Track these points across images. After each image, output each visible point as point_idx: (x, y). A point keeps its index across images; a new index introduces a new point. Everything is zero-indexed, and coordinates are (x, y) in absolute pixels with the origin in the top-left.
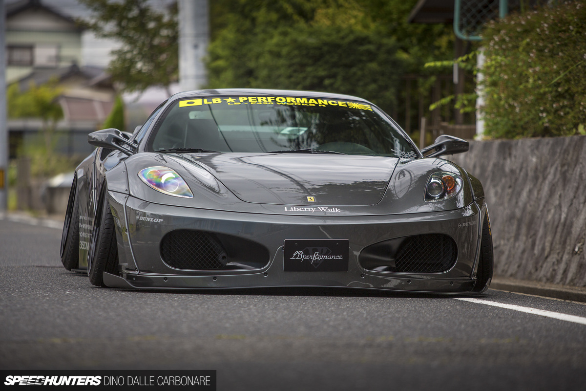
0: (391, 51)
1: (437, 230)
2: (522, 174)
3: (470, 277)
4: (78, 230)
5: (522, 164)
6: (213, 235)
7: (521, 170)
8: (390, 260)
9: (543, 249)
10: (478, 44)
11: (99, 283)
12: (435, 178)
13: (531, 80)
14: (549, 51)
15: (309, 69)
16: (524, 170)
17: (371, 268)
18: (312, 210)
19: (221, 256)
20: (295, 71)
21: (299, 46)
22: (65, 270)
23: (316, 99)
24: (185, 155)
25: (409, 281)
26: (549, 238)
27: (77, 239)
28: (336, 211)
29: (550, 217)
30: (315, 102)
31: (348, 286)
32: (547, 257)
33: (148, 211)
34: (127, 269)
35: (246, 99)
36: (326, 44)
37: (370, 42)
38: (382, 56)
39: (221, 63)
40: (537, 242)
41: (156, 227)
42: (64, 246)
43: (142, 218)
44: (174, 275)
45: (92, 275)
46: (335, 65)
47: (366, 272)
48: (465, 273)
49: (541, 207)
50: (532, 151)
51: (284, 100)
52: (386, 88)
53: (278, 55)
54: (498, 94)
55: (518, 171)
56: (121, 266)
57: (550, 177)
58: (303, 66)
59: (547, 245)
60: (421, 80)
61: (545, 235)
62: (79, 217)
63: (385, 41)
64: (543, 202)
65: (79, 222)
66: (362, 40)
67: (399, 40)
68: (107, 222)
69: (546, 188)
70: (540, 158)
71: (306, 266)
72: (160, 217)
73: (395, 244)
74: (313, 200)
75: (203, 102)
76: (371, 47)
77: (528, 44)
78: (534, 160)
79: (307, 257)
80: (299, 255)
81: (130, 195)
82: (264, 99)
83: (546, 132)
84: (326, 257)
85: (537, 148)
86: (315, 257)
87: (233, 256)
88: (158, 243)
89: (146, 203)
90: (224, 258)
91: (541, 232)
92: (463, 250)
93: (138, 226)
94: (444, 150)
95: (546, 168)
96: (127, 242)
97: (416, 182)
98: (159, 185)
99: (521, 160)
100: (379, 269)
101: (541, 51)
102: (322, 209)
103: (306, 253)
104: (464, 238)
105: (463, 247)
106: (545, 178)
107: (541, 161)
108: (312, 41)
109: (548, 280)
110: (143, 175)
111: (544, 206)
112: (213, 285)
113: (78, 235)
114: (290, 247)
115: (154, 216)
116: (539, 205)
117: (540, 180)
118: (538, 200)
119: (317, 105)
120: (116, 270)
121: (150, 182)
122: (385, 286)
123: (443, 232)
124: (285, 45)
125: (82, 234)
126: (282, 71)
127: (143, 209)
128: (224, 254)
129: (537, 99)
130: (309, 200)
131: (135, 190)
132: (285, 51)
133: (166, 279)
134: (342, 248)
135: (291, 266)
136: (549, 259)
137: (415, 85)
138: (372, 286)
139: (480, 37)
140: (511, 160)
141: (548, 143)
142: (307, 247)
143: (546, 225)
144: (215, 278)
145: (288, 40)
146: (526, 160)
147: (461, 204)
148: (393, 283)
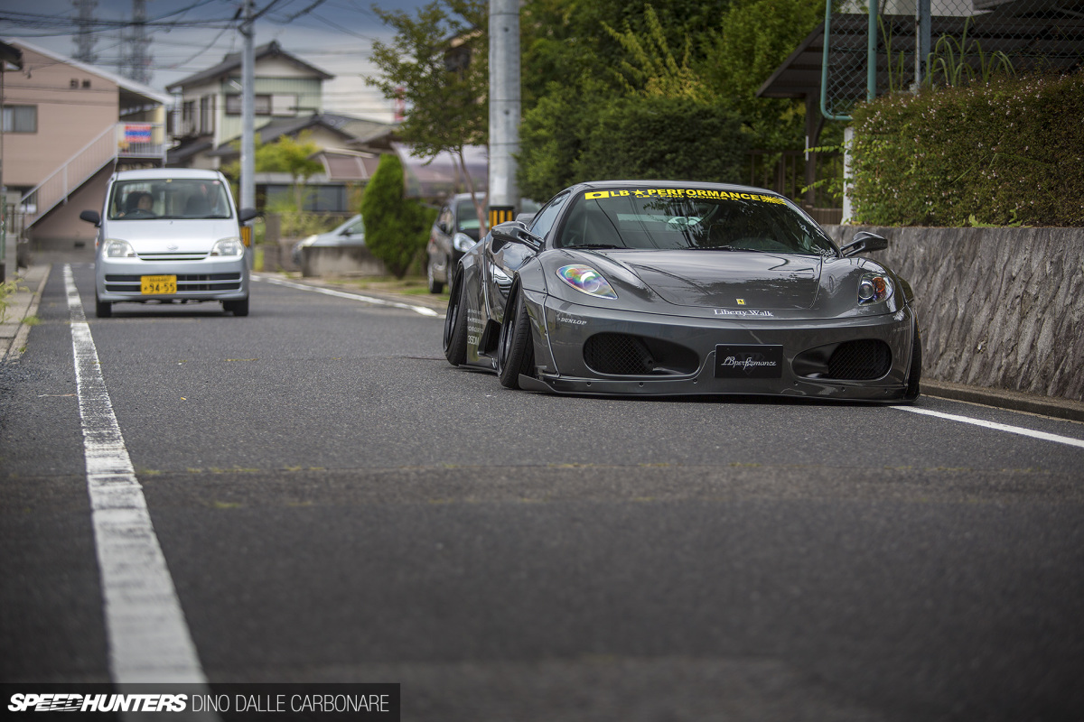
0: (735, 126)
1: (870, 336)
2: (906, 264)
3: (903, 383)
4: (466, 324)
5: (907, 253)
6: (640, 339)
7: (905, 261)
8: (822, 365)
9: (937, 346)
10: (846, 124)
11: (512, 384)
12: (866, 280)
13: (913, 167)
14: (935, 137)
15: (650, 143)
16: (909, 260)
17: (805, 375)
18: (743, 315)
19: (647, 360)
20: (635, 145)
21: (637, 118)
22: (448, 363)
23: (728, 192)
24: (597, 251)
25: (843, 388)
26: (944, 334)
27: (465, 334)
28: (768, 315)
29: (944, 311)
30: (726, 195)
31: (782, 394)
32: (942, 355)
33: (569, 312)
34: (544, 372)
35: (654, 191)
36: (667, 117)
37: (713, 116)
38: (726, 131)
39: (542, 132)
40: (930, 338)
41: (576, 328)
42: (448, 340)
43: (563, 320)
44: (597, 380)
45: (504, 377)
46: (677, 139)
47: (801, 379)
48: (898, 380)
49: (933, 301)
50: (920, 241)
51: (694, 193)
52: (730, 164)
53: (616, 128)
54: (873, 179)
55: (902, 261)
56: (537, 369)
57: (943, 270)
58: (643, 139)
59: (942, 341)
60: (766, 155)
61: (939, 331)
62: (467, 310)
63: (729, 114)
64: (934, 296)
65: (467, 316)
66: (705, 114)
67: (743, 114)
68: (522, 322)
69: (938, 282)
70: (929, 249)
71: (738, 372)
72: (583, 318)
73: (828, 351)
74: (743, 303)
75: (610, 194)
76: (715, 120)
77: (909, 128)
78: (922, 250)
79: (739, 363)
80: (731, 361)
81: (548, 294)
82: (674, 191)
83: (929, 221)
84: (760, 364)
85: (925, 238)
86: (747, 363)
87: (659, 361)
88: (582, 345)
89: (567, 304)
90: (650, 362)
91: (934, 327)
92: (897, 356)
93: (557, 326)
94: (863, 247)
95: (937, 260)
96: (545, 343)
97: (839, 287)
98: (578, 285)
99: (905, 250)
100: (813, 376)
101: (925, 136)
102: (754, 314)
103: (737, 359)
104: (897, 341)
105: (896, 351)
106: (936, 271)
107: (930, 253)
108: (653, 113)
109: (944, 378)
110: (562, 274)
111: (936, 300)
112: (640, 391)
113: (466, 329)
114: (722, 353)
115: (575, 317)
116: (930, 299)
117: (930, 272)
118: (929, 293)
119: (729, 199)
120: (532, 372)
121: (569, 281)
122: (820, 393)
123: (875, 337)
124: (624, 117)
125: (471, 329)
126: (620, 144)
127: (565, 309)
128: (651, 359)
129: (920, 187)
130: (739, 303)
131: (553, 288)
132: (623, 124)
133: (589, 383)
134: (775, 354)
135: (724, 372)
136: (945, 357)
137: (759, 161)
138: (804, 393)
139: (850, 117)
140: (892, 249)
141: (938, 234)
142: (740, 353)
143: (939, 321)
144: (641, 384)
145: (626, 111)
146: (910, 249)
147: (893, 309)
148: (828, 391)
